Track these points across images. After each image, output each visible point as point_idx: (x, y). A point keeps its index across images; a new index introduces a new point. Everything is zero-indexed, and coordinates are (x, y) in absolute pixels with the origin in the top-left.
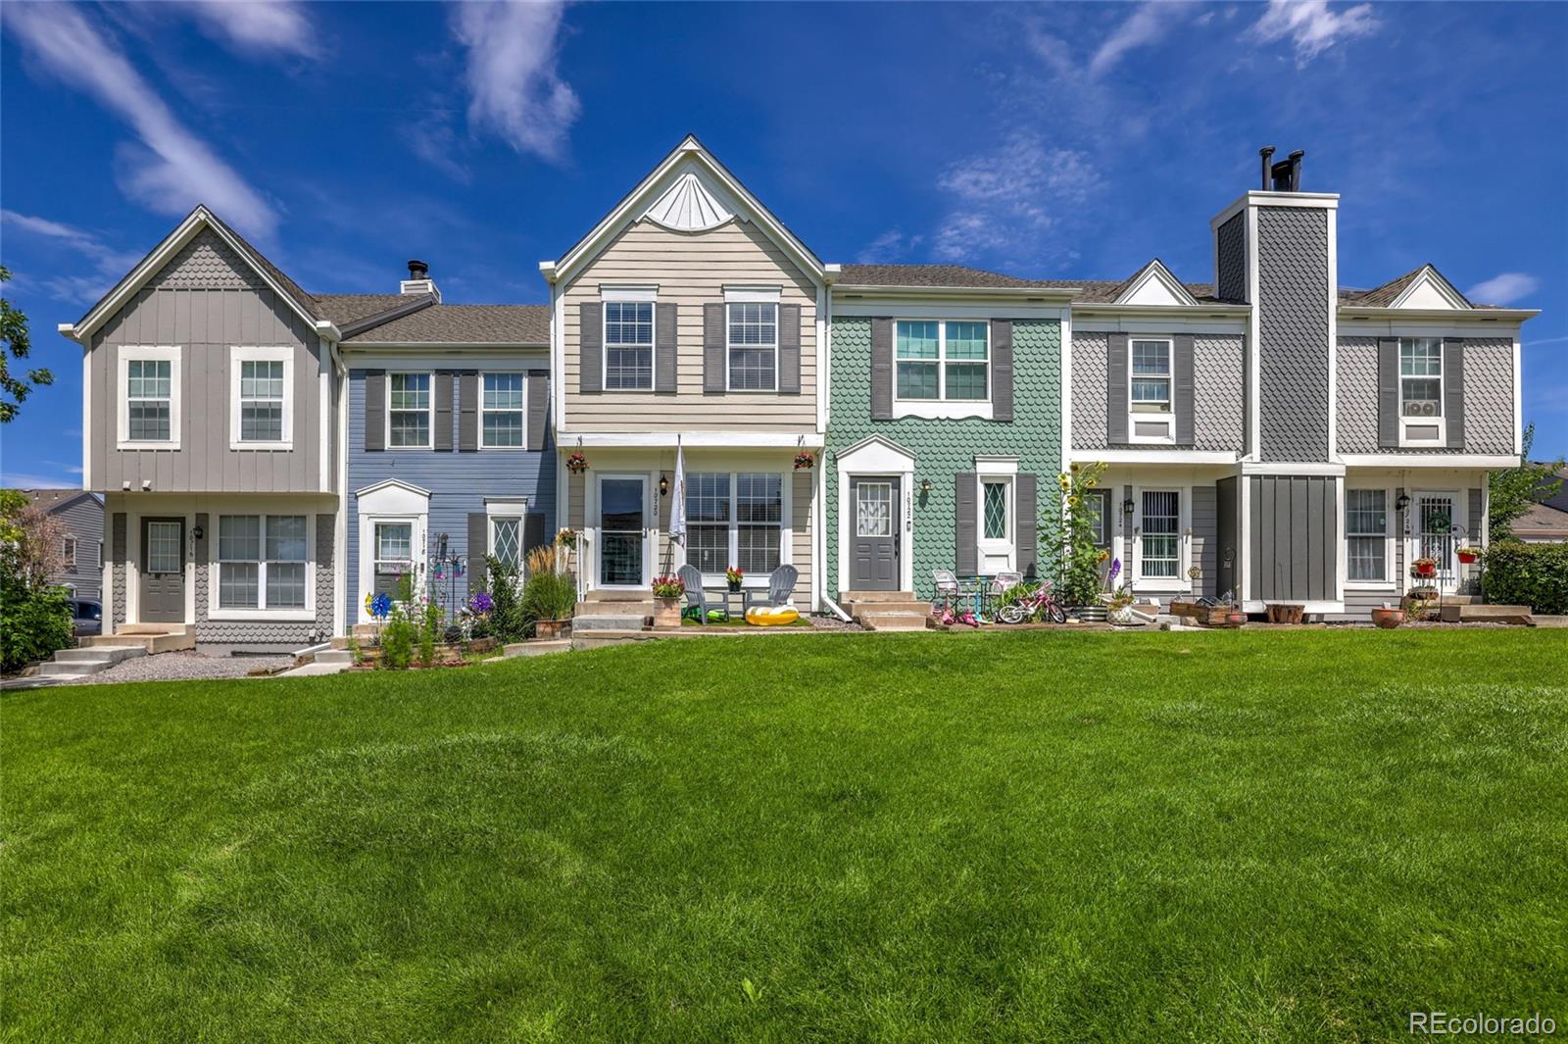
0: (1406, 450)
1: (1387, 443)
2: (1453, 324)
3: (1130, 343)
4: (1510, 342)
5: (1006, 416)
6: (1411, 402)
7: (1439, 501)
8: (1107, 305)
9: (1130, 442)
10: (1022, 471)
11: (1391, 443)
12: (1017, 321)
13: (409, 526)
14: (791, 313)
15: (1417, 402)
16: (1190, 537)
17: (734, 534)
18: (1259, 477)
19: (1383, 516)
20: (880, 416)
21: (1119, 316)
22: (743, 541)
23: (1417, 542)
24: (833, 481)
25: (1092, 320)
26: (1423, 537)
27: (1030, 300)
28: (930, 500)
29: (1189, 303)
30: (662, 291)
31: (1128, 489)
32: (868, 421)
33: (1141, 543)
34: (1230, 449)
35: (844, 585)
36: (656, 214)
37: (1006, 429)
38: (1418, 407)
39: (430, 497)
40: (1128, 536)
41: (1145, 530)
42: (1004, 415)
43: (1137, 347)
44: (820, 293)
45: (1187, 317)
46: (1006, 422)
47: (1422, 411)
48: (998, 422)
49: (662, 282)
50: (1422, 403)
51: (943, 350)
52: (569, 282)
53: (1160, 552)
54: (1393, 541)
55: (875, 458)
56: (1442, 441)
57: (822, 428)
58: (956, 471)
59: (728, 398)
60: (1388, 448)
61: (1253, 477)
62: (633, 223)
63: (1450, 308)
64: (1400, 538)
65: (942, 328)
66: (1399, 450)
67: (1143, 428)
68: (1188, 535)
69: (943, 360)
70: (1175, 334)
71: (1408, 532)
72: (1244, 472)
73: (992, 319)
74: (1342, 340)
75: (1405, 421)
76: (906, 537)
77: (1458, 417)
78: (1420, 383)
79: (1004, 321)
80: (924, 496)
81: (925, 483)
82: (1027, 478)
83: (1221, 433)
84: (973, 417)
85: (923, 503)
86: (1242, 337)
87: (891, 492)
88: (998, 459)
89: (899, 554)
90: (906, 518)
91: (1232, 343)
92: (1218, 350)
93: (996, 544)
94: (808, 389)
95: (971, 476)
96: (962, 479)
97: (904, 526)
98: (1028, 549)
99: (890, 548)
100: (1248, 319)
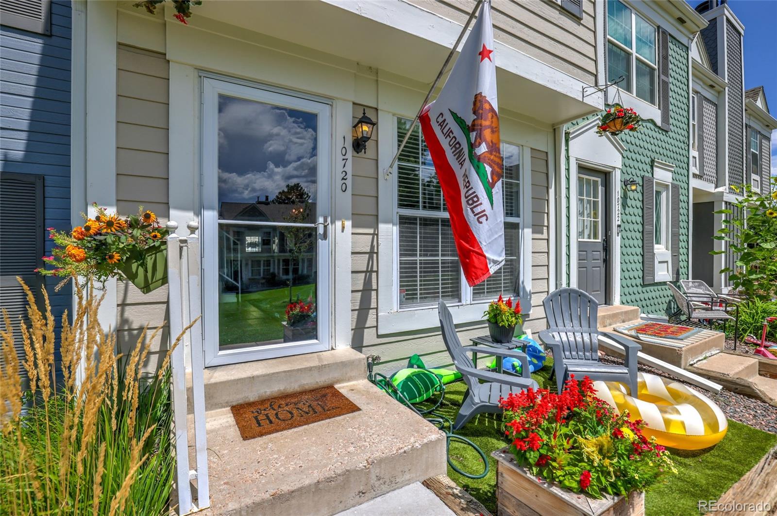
10: (673, 181)
12: (670, 37)
27: (679, 19)
28: (629, 202)
42: (665, 125)
45: (703, 81)
46: (666, 132)
48: (662, 130)
58: (643, 173)
65: (633, 19)
69: (634, 53)
70: (698, 92)
72: (724, 198)
73: (659, 27)
75: (752, 176)
76: (617, 242)
77: (761, 178)
78: (754, 155)
79: (664, 32)
80: (625, 197)
81: (626, 183)
82: (675, 188)
83: (710, 170)
84: (652, 121)
85: (624, 205)
86: (716, 105)
87: (600, 189)
88: (665, 167)
89: (607, 262)
90: (616, 220)
91: (713, 108)
92: (709, 111)
93: (661, 250)
94: (587, 20)
95: (651, 181)
96: (647, 183)
97: (615, 229)
98: (675, 255)
99: (600, 255)
100: (720, 93)
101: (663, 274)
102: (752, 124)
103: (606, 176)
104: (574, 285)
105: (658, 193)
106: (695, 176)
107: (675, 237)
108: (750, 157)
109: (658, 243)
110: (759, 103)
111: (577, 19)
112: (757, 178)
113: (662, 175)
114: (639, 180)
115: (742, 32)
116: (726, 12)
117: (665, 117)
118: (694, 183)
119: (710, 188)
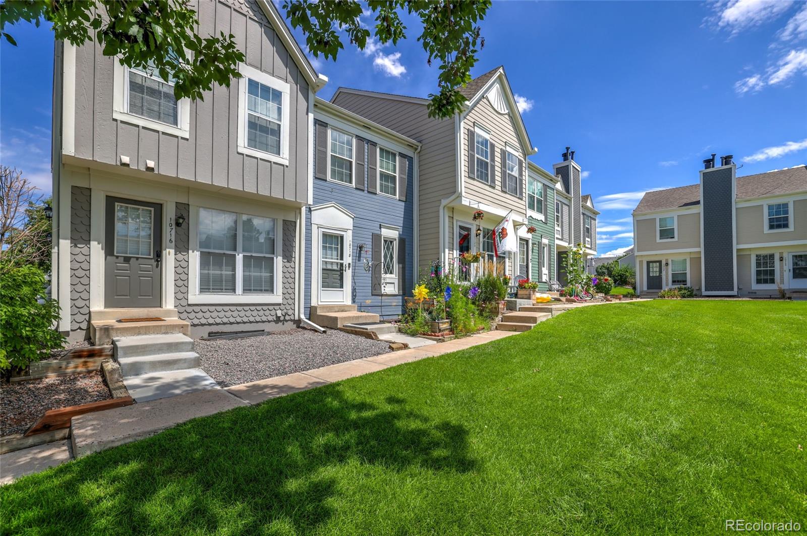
10: (549, 243)
12: (548, 187)
13: (342, 236)
27: (550, 180)
28: (534, 251)
30: (492, 137)
36: (489, 97)
37: (546, 226)
39: (353, 218)
44: (526, 158)
48: (545, 223)
49: (491, 132)
51: (536, 192)
58: (538, 240)
59: (507, 195)
62: (483, 97)
65: (536, 184)
69: (536, 196)
73: (544, 184)
76: (530, 265)
77: (591, 240)
78: (588, 229)
79: (546, 185)
80: (533, 249)
81: (533, 244)
82: (550, 245)
83: (566, 236)
84: (541, 220)
85: (532, 252)
86: (569, 206)
87: (525, 246)
88: (546, 238)
89: (527, 272)
90: (530, 257)
91: (567, 208)
92: (565, 208)
93: (545, 270)
94: (524, 199)
95: (541, 243)
96: (540, 243)
97: (530, 261)
98: (550, 273)
99: (525, 269)
100: (570, 200)
101: (545, 278)
102: (586, 213)
103: (527, 241)
104: (518, 274)
105: (544, 248)
106: (557, 238)
107: (550, 265)
108: (585, 229)
109: (544, 267)
110: (589, 204)
111: (522, 199)
112: (589, 240)
113: (545, 241)
114: (537, 243)
115: (579, 170)
116: (572, 163)
117: (546, 218)
118: (557, 242)
119: (565, 244)
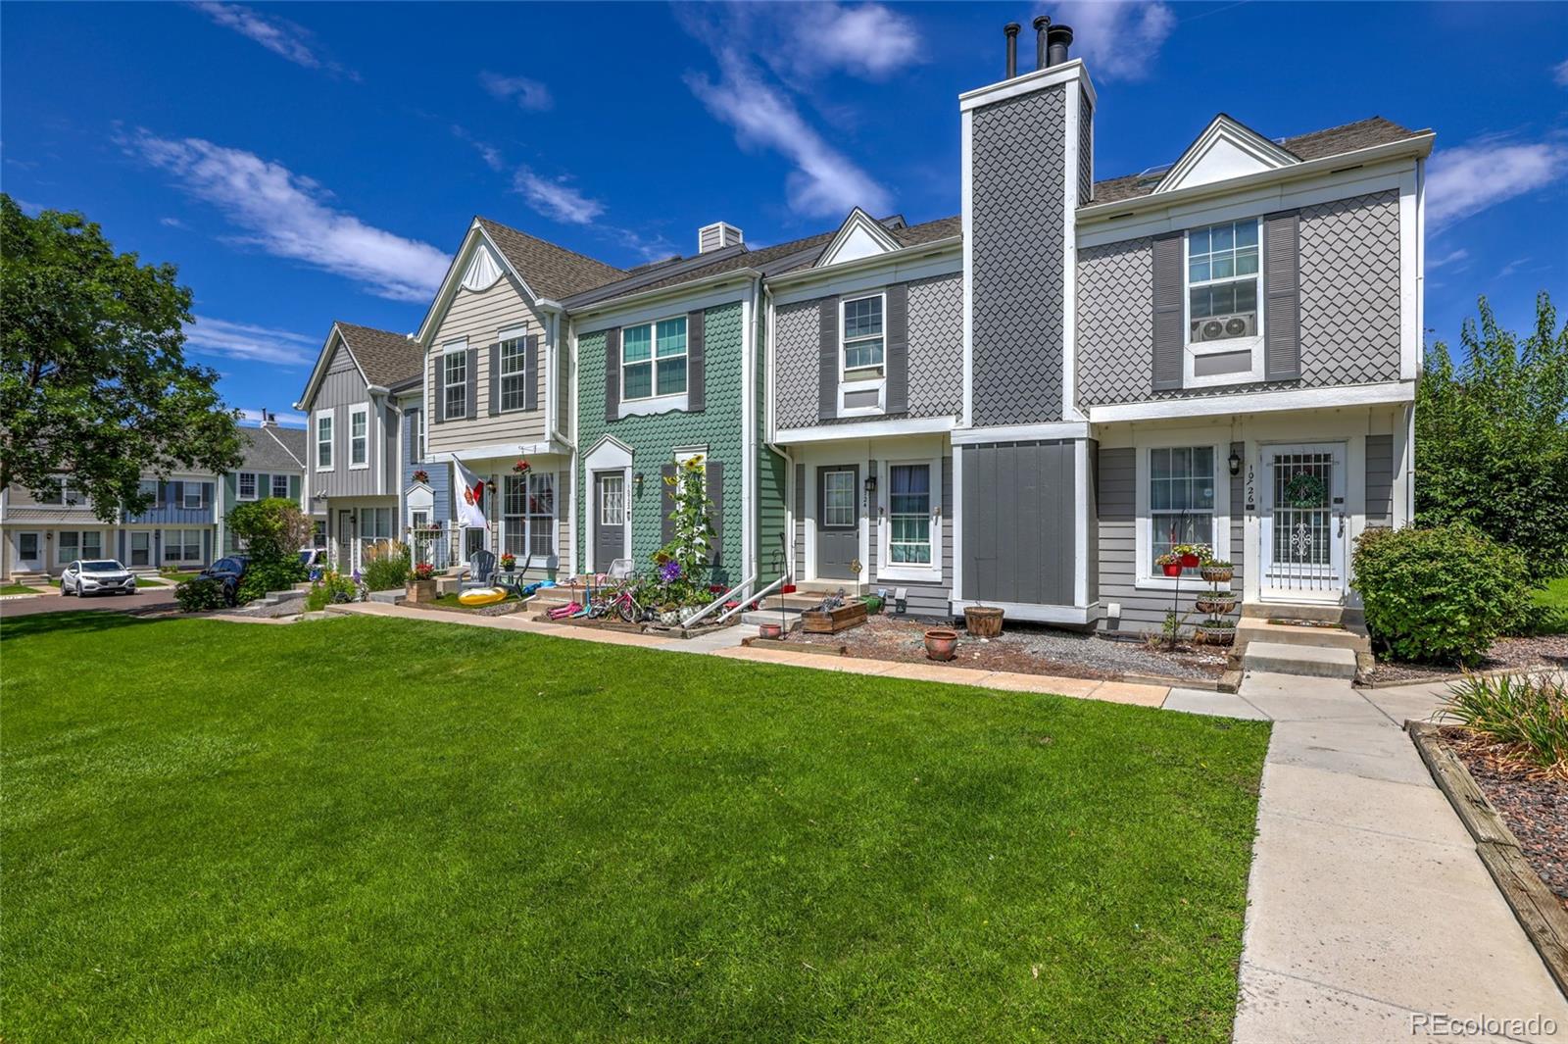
0: (1198, 392)
1: (1167, 384)
2: (1278, 191)
3: (842, 306)
4: (1393, 195)
5: (699, 407)
6: (1205, 321)
7: (1307, 458)
8: (810, 270)
9: (839, 416)
10: (712, 460)
11: (1169, 384)
12: (706, 311)
13: (425, 514)
14: (533, 341)
15: (1218, 319)
16: (940, 517)
17: (528, 523)
18: (971, 446)
19: (1208, 484)
20: (612, 418)
21: (827, 278)
22: (533, 530)
23: (1268, 522)
24: (581, 478)
25: (807, 287)
26: (1278, 514)
27: (716, 287)
28: (645, 491)
29: (892, 248)
30: (471, 340)
31: (873, 464)
32: (604, 423)
33: (889, 524)
34: (949, 414)
35: (589, 569)
36: (466, 283)
37: (700, 419)
38: (1218, 325)
39: (434, 493)
40: (873, 517)
41: (893, 510)
42: (697, 405)
43: (849, 308)
44: (548, 321)
45: (897, 264)
46: (699, 412)
47: (1224, 331)
48: (693, 412)
49: (470, 333)
50: (1223, 320)
51: (653, 351)
52: (428, 345)
53: (909, 536)
54: (1226, 520)
55: (610, 454)
56: (1257, 373)
57: (548, 437)
58: (662, 463)
59: (502, 418)
60: (1166, 392)
61: (965, 447)
62: (457, 293)
63: (1266, 169)
64: (1236, 515)
65: (654, 328)
66: (1187, 393)
67: (853, 398)
68: (938, 514)
69: (653, 359)
70: (888, 286)
71: (1251, 507)
72: (953, 441)
73: (690, 313)
74: (1082, 254)
75: (1192, 349)
76: (627, 526)
79: (698, 312)
80: (641, 488)
81: (640, 476)
82: (716, 466)
84: (675, 410)
85: (640, 495)
88: (691, 450)
90: (627, 508)
94: (543, 404)
97: (626, 516)
